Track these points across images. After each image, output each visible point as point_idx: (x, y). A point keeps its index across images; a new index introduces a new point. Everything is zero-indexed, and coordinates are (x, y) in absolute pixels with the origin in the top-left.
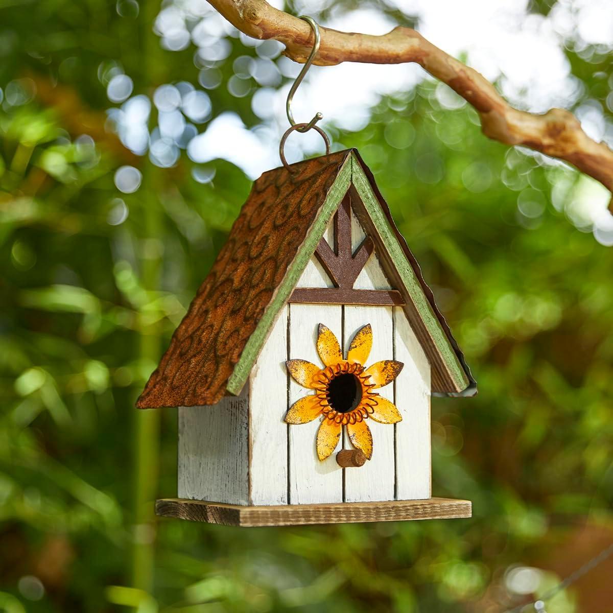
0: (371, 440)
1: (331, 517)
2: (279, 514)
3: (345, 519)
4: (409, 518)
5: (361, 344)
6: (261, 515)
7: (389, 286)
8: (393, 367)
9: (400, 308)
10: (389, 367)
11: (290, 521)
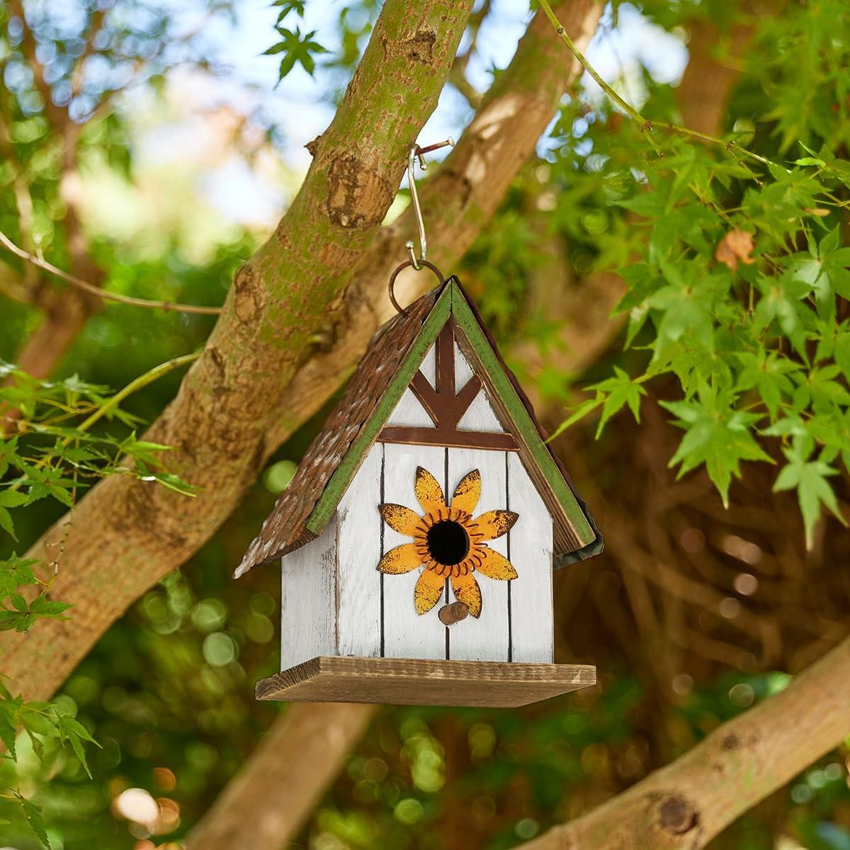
0: (481, 597)
1: (426, 671)
2: (364, 664)
3: (442, 675)
4: (519, 679)
5: (467, 491)
6: (344, 663)
7: (501, 429)
8: (506, 518)
9: (515, 453)
10: (501, 517)
11: (377, 672)
